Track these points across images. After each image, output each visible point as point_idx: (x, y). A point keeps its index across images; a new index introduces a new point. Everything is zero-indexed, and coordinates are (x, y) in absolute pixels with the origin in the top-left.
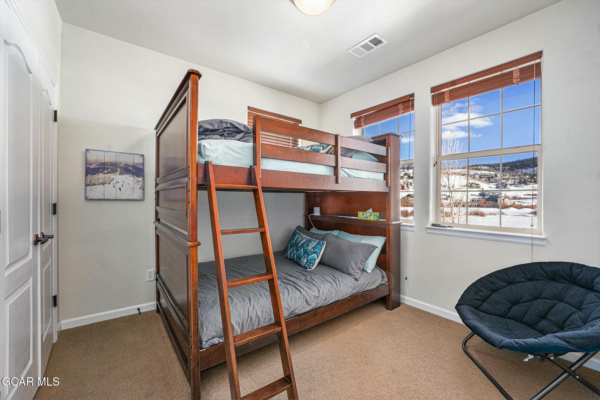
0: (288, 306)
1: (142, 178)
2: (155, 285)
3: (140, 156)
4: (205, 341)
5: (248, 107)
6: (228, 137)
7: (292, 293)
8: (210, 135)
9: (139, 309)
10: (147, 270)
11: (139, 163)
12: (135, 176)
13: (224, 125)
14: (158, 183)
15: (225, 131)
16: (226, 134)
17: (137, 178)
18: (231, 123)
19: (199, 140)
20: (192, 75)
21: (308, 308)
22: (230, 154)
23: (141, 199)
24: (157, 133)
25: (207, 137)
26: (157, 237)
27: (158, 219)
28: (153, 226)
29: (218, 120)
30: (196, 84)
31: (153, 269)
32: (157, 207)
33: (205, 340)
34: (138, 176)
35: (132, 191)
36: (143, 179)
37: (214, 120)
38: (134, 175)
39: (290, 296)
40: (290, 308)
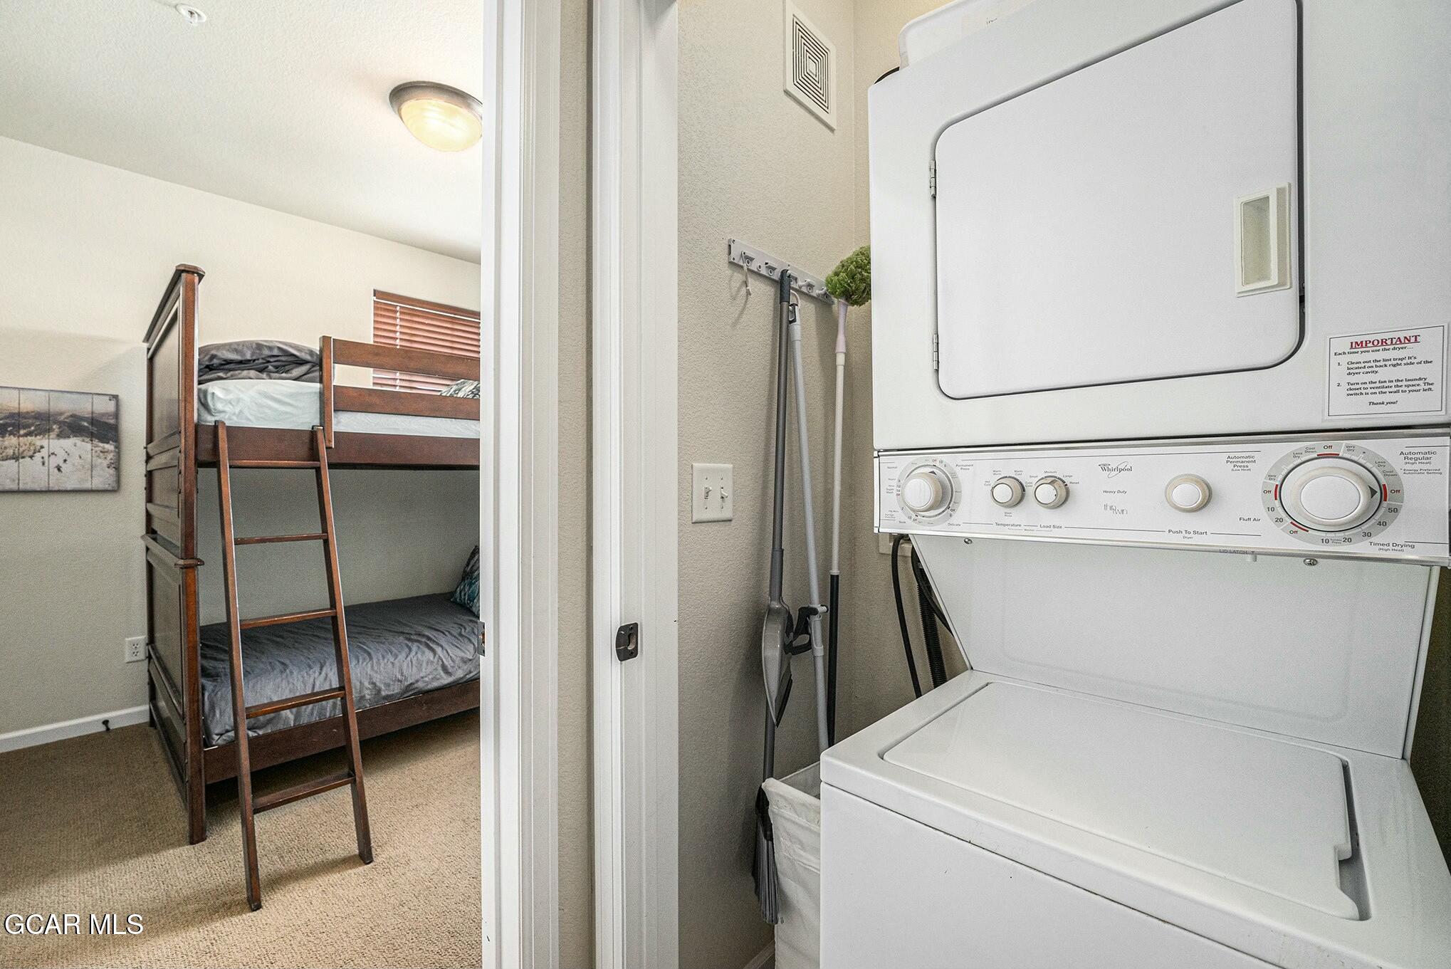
0: (402, 674)
1: (114, 444)
2: (147, 668)
3: (108, 398)
4: (217, 735)
5: (375, 291)
6: (276, 372)
7: (416, 653)
8: (236, 370)
9: (106, 722)
10: (127, 639)
11: (107, 413)
12: (97, 440)
13: (266, 352)
14: (151, 453)
15: (269, 362)
16: (270, 367)
17: (101, 445)
18: (279, 348)
19: (200, 383)
20: (184, 275)
21: (446, 680)
22: (270, 408)
23: (110, 488)
24: (149, 349)
25: (229, 374)
26: (150, 568)
27: (150, 530)
28: (141, 545)
29: (251, 343)
30: (191, 290)
31: (142, 637)
32: (148, 504)
33: (217, 732)
34: (105, 440)
35: (90, 472)
36: (118, 447)
37: (244, 344)
38: (94, 439)
39: (409, 659)
40: (406, 679)
